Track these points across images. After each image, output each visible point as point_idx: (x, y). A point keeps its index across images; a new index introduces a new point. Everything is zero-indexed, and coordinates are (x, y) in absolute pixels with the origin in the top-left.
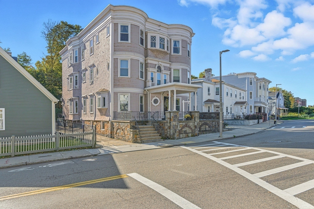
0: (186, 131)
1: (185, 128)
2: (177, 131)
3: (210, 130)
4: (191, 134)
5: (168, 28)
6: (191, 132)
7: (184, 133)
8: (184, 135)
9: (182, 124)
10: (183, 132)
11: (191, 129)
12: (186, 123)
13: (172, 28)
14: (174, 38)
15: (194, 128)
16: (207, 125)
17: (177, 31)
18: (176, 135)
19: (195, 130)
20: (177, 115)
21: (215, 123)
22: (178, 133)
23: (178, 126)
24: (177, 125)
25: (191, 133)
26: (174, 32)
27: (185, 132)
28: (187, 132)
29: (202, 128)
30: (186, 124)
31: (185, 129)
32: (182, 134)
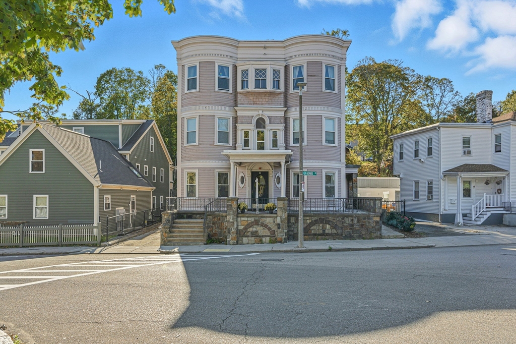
0: (257, 232)
1: (255, 226)
2: (233, 230)
3: (336, 234)
4: (268, 239)
5: (284, 47)
6: (269, 234)
7: (252, 236)
8: (253, 239)
9: (247, 221)
10: (249, 234)
11: (269, 229)
12: (256, 218)
13: (290, 45)
14: (293, 63)
15: (276, 227)
16: (326, 223)
17: (298, 49)
18: (230, 238)
19: (277, 231)
20: (231, 205)
21: (352, 220)
22: (235, 235)
23: (233, 223)
24: (231, 220)
25: (268, 236)
26: (292, 51)
27: (255, 234)
28: (260, 234)
29: (312, 228)
30: (255, 220)
31: (254, 229)
32: (247, 236)
